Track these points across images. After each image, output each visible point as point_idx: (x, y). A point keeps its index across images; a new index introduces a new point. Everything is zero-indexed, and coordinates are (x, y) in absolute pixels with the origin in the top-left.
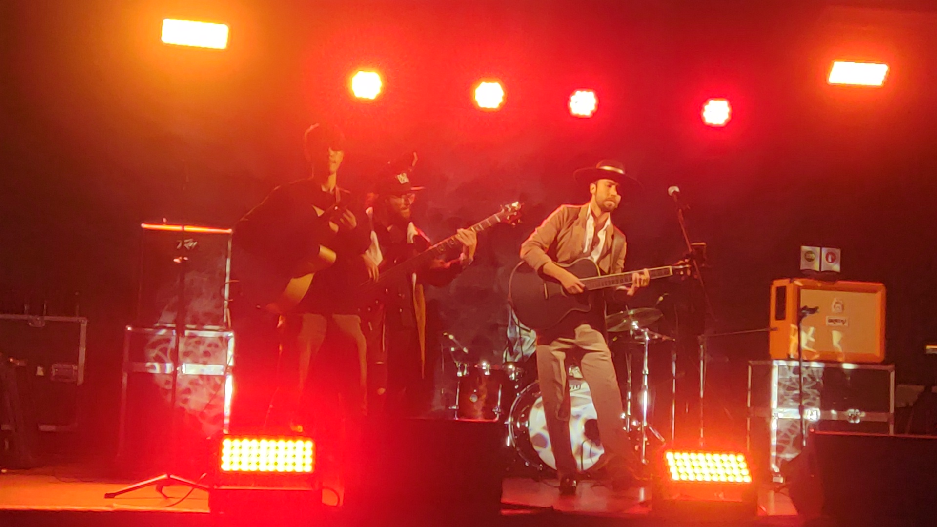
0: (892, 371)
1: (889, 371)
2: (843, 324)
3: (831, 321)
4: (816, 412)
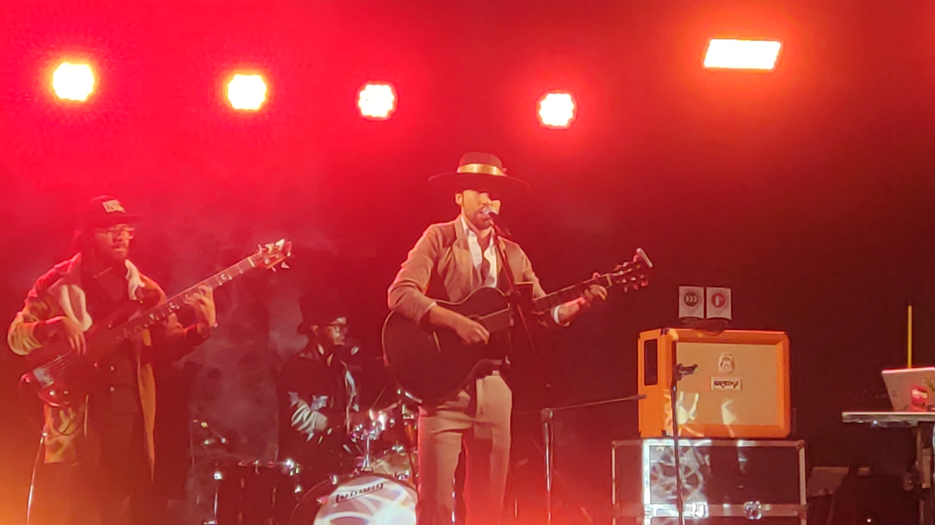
0: (800, 448)
1: (798, 448)
2: (734, 387)
3: (716, 383)
4: (703, 506)
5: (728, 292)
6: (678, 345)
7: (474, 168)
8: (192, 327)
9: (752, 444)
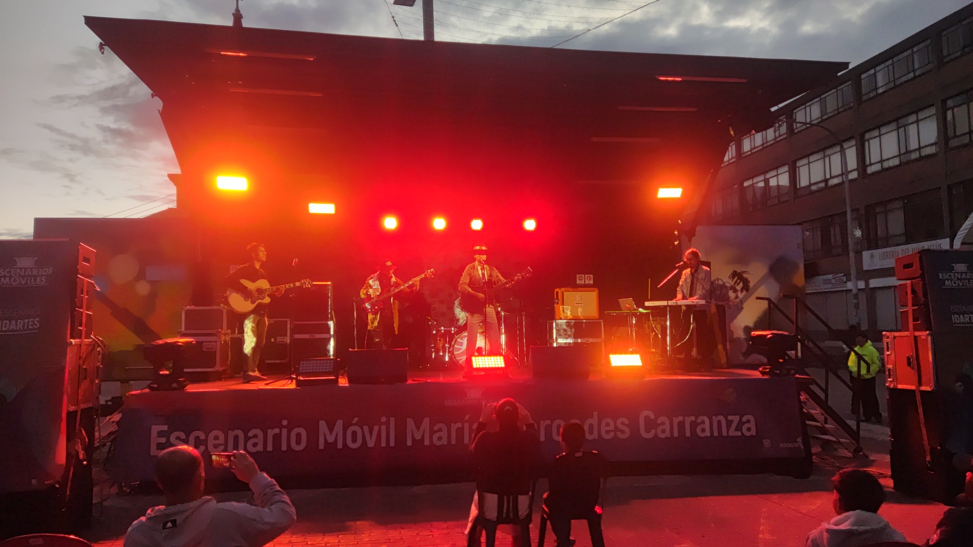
0: (602, 322)
2: (582, 304)
3: (576, 303)
5: (592, 276)
6: (565, 293)
7: (478, 248)
8: (412, 289)
9: (587, 321)
